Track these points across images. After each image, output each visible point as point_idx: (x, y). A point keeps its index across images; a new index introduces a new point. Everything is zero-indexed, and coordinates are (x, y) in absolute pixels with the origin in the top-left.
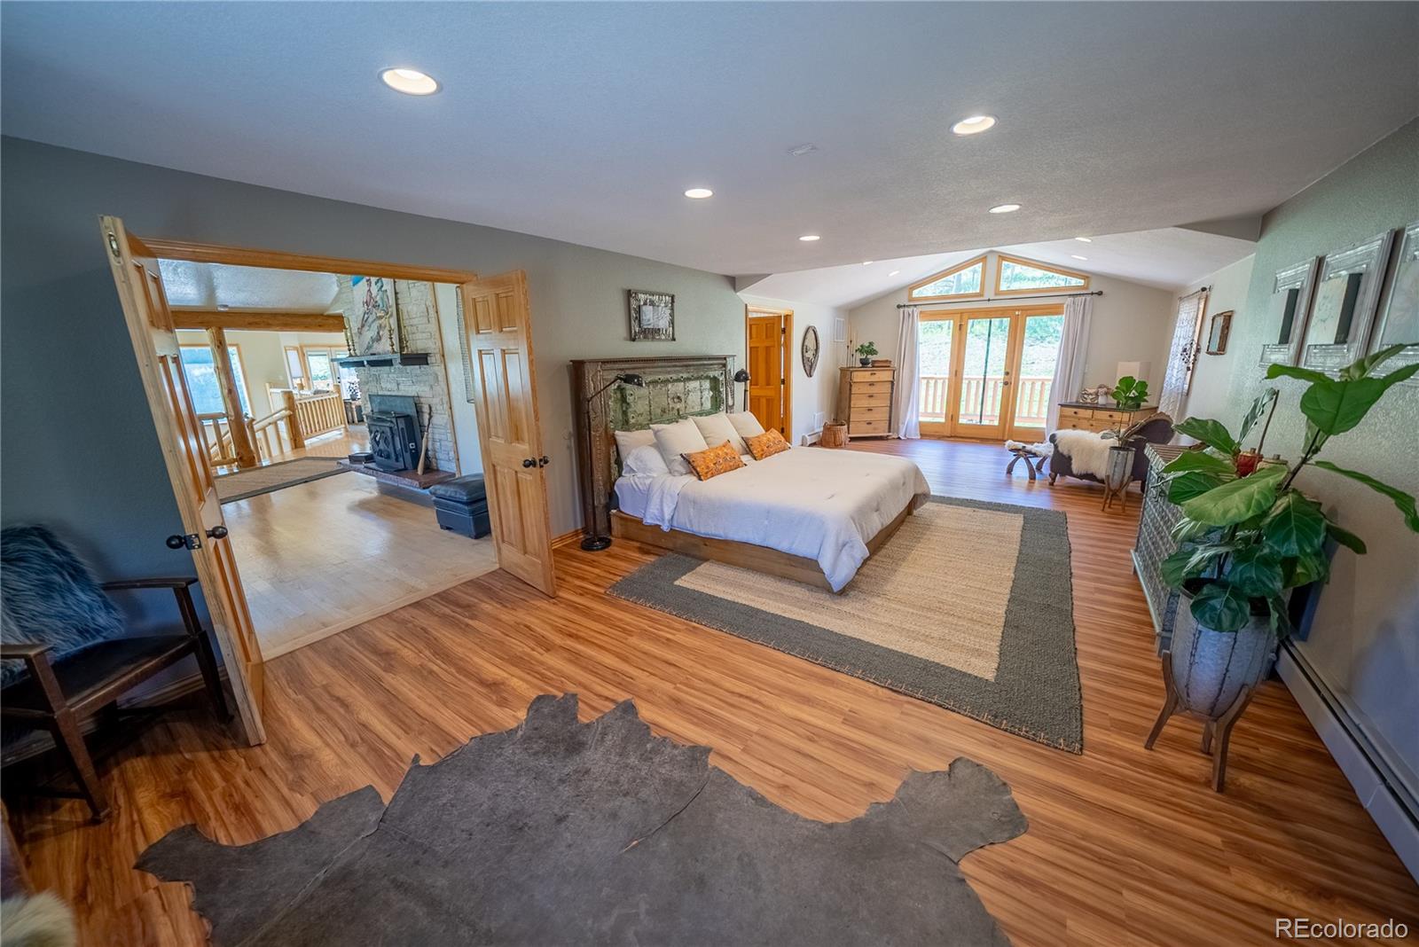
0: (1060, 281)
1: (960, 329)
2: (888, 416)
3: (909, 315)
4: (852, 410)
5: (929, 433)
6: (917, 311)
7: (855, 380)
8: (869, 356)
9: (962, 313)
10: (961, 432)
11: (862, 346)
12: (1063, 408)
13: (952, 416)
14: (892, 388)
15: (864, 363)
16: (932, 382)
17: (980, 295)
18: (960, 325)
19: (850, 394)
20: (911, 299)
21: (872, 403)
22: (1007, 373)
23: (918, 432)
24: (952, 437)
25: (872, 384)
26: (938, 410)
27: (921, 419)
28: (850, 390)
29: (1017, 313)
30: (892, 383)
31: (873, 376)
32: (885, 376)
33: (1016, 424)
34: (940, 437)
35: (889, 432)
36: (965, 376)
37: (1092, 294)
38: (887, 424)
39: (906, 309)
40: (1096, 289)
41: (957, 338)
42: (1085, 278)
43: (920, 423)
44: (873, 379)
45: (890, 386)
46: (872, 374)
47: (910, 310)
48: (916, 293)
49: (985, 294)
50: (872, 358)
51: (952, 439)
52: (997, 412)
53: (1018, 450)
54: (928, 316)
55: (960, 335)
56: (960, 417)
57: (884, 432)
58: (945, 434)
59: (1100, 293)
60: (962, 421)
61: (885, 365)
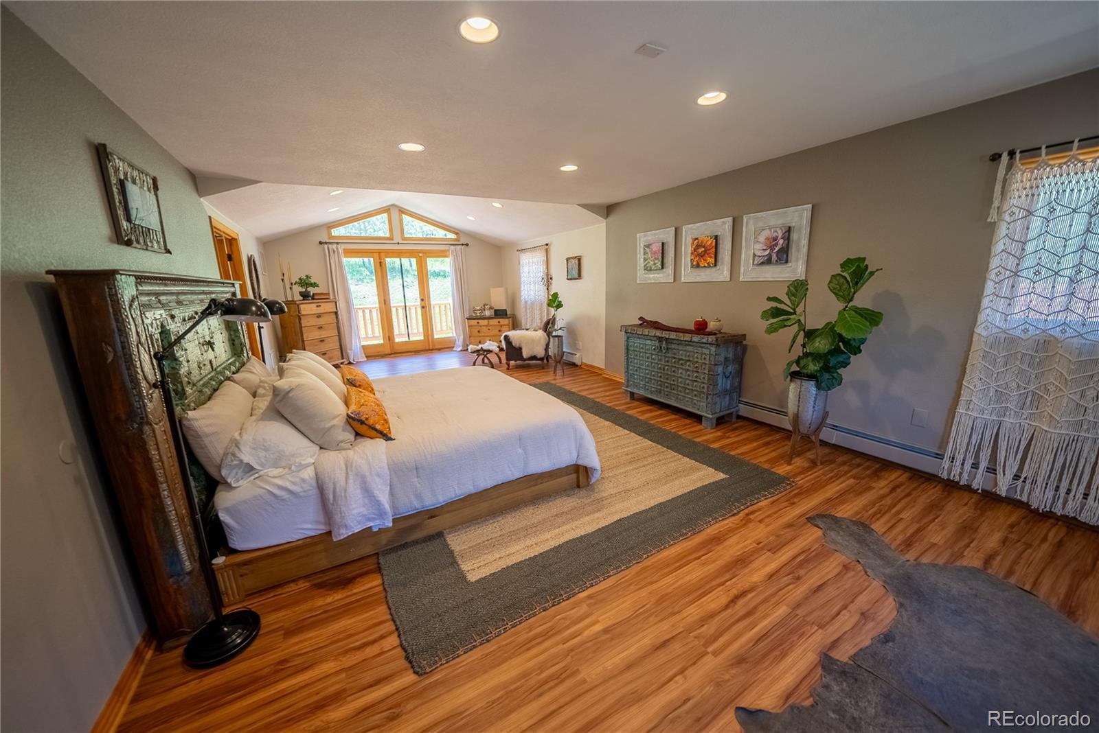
0: (440, 234)
1: (381, 265)
2: (338, 344)
3: (334, 251)
4: (305, 342)
5: (373, 354)
6: (341, 248)
7: (303, 313)
8: (308, 289)
9: (379, 252)
10: (397, 348)
11: (300, 279)
12: (469, 321)
13: (389, 337)
14: (337, 318)
15: (305, 296)
16: (367, 311)
17: (391, 238)
18: (380, 262)
19: (301, 327)
20: (331, 237)
21: (323, 334)
22: (422, 300)
23: (364, 356)
24: (392, 354)
25: (319, 316)
26: (377, 334)
27: (364, 343)
28: (300, 322)
29: (420, 255)
30: (336, 313)
31: (319, 308)
32: (327, 307)
33: (436, 337)
34: (383, 356)
35: (343, 359)
36: (392, 305)
37: (463, 245)
38: (340, 353)
39: (330, 246)
40: (464, 241)
41: (379, 273)
42: (457, 234)
43: (363, 346)
44: (320, 310)
45: (335, 316)
46: (317, 306)
47: (334, 246)
48: (336, 232)
49: (394, 238)
50: (312, 290)
51: (392, 356)
52: (421, 330)
53: (478, 351)
54: (351, 253)
55: (381, 270)
56: (395, 337)
57: (339, 360)
58: (386, 353)
59: (467, 245)
60: (397, 340)
61: (324, 297)
